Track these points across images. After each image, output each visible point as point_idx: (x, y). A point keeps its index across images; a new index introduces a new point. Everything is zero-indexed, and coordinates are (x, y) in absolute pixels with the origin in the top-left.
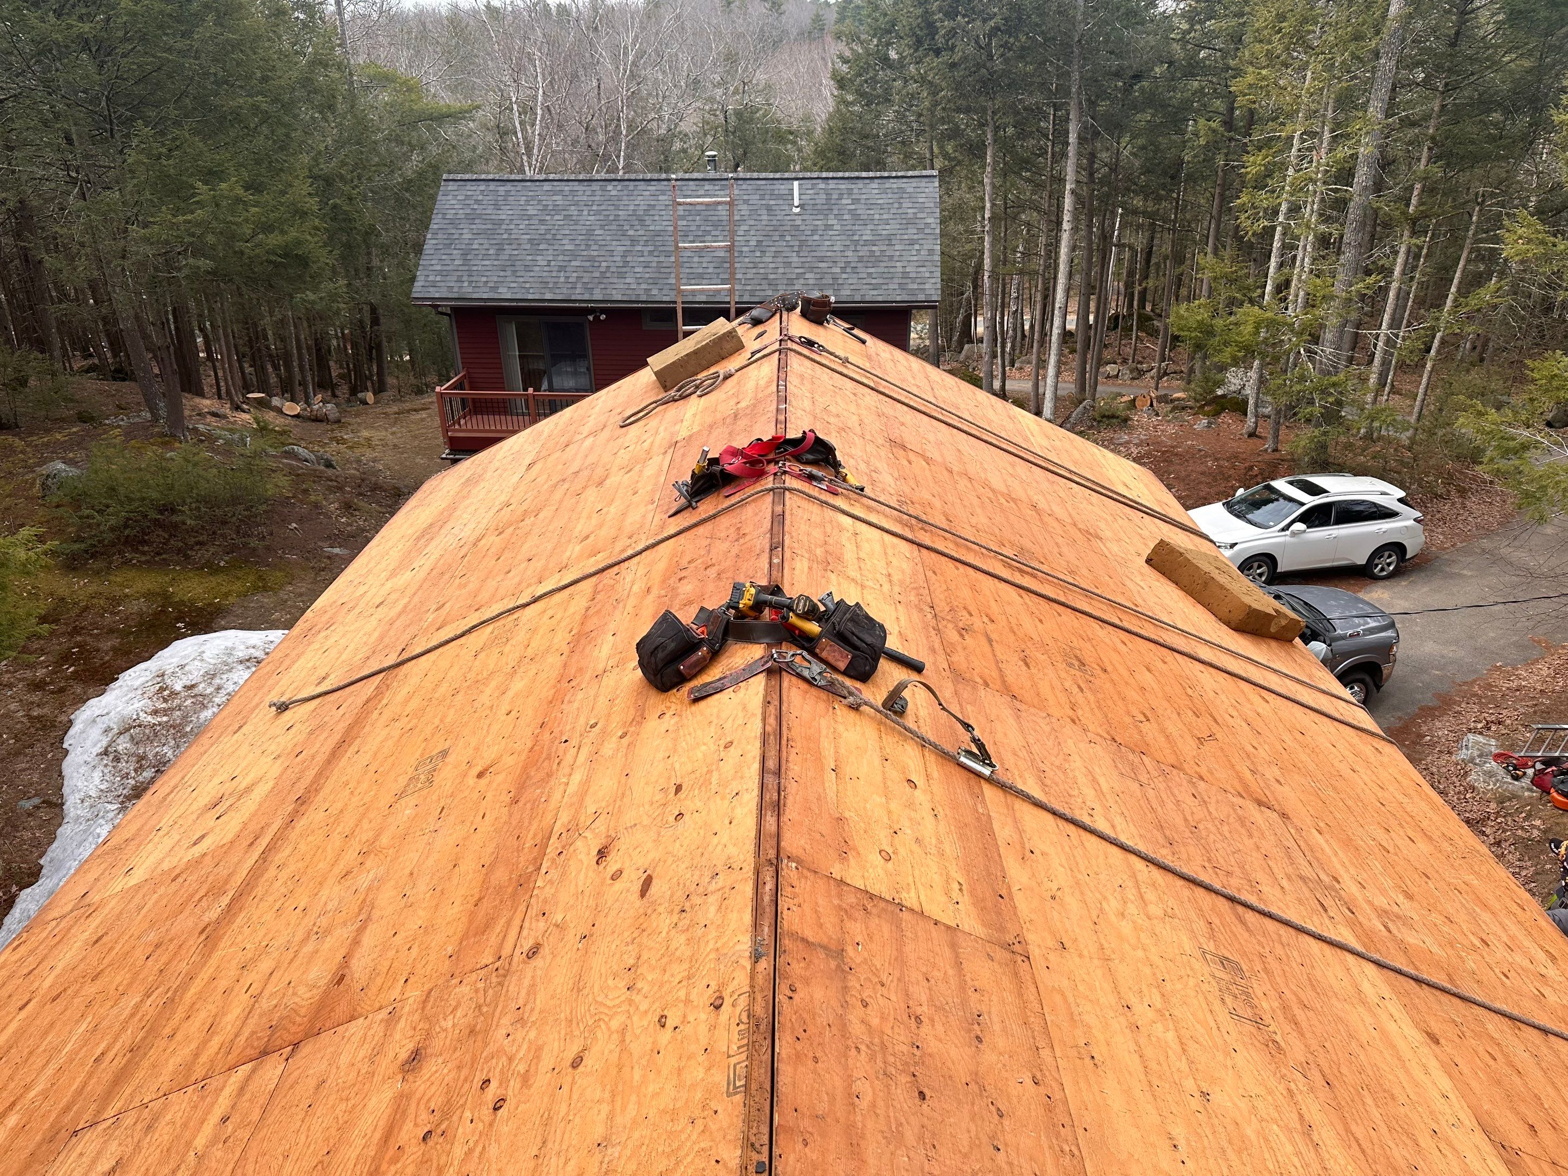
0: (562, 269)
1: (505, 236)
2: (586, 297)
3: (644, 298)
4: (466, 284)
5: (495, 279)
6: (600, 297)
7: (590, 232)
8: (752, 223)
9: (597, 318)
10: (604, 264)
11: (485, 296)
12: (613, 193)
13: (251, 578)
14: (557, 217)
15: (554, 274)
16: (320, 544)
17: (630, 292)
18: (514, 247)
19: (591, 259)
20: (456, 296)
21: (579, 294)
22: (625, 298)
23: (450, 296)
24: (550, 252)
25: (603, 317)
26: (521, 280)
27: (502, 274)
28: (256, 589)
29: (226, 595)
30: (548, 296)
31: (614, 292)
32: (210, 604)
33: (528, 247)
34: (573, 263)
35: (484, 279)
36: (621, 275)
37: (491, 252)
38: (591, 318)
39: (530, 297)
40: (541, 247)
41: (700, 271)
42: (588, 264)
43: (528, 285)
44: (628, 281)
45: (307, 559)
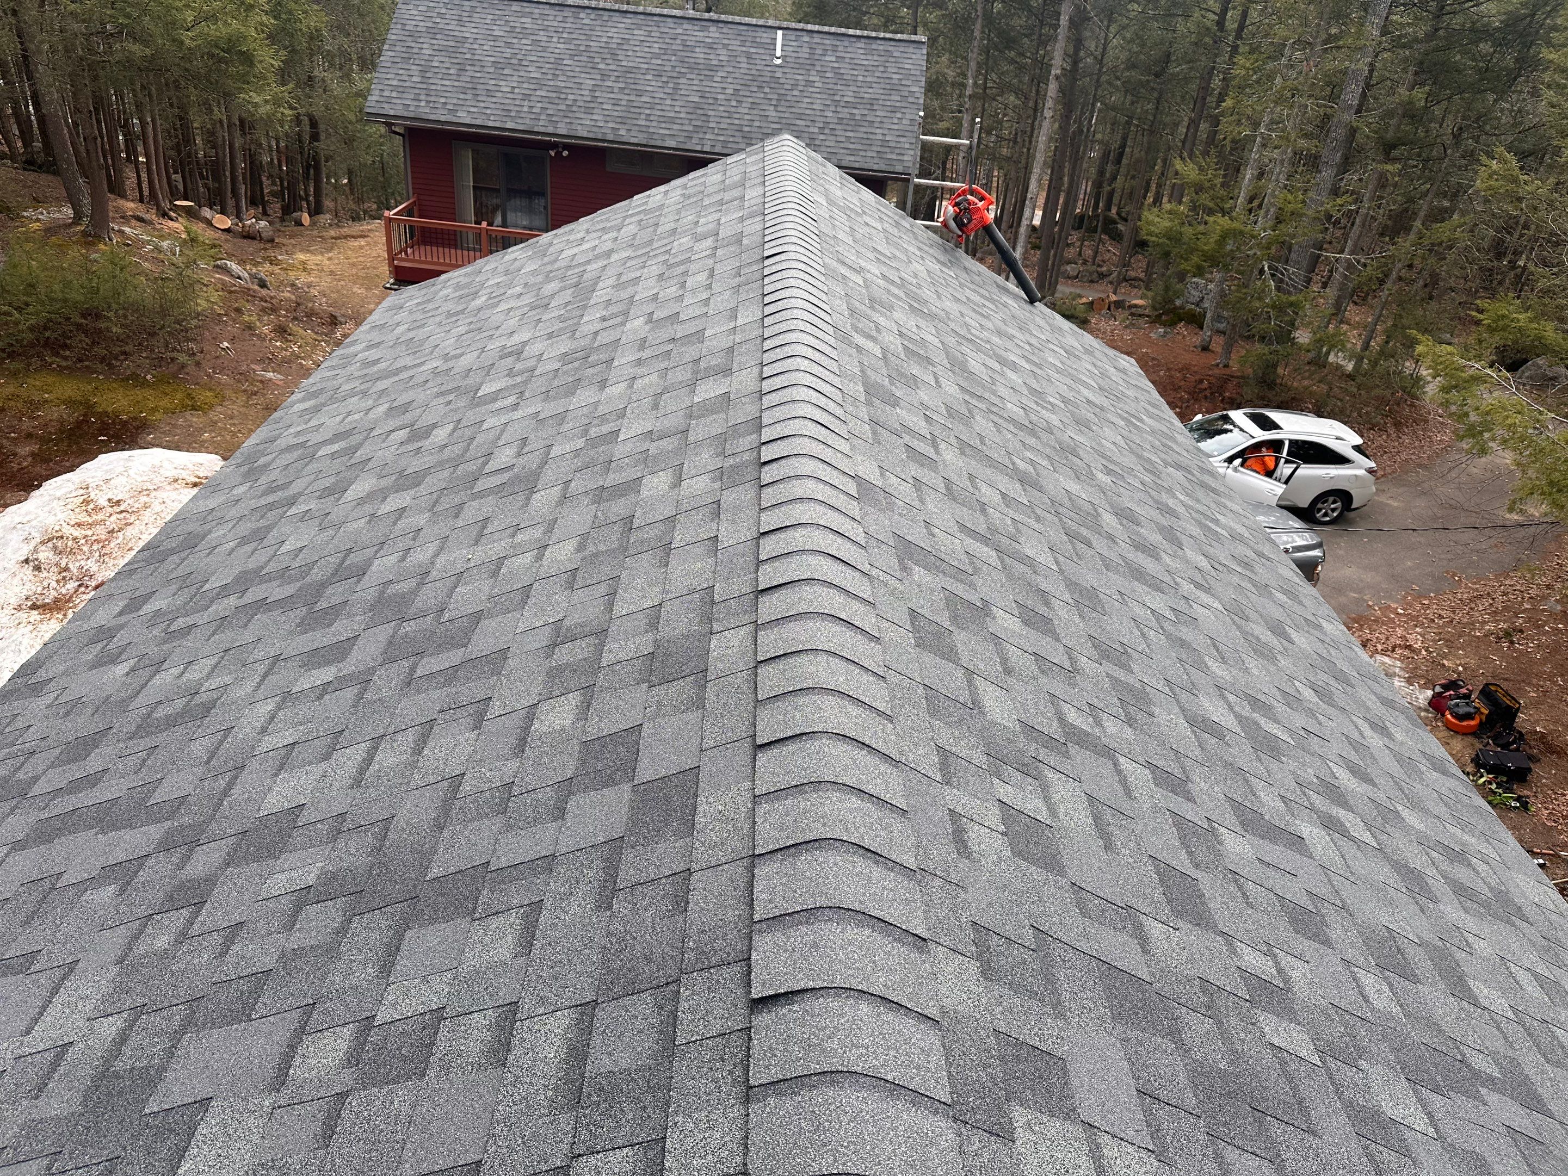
0: (526, 97)
1: (468, 56)
2: (550, 130)
3: (610, 137)
4: (423, 104)
5: (455, 101)
6: (564, 132)
7: (558, 62)
8: (731, 69)
9: (559, 154)
10: (571, 97)
11: (442, 118)
12: (585, 21)
13: (179, 396)
14: (524, 41)
15: (517, 102)
16: (253, 366)
17: (594, 129)
18: (477, 69)
19: (558, 90)
20: (412, 115)
21: (543, 126)
22: (591, 135)
23: (406, 114)
24: (515, 78)
25: (565, 153)
26: (482, 105)
27: (462, 96)
28: (184, 407)
29: (154, 410)
30: (510, 125)
31: (579, 128)
32: (135, 419)
33: (492, 70)
34: (538, 93)
35: (443, 100)
36: (589, 111)
37: (452, 72)
38: (552, 153)
39: (491, 124)
40: (505, 72)
41: (672, 114)
42: (554, 95)
43: (488, 112)
44: (595, 117)
45: (239, 381)
